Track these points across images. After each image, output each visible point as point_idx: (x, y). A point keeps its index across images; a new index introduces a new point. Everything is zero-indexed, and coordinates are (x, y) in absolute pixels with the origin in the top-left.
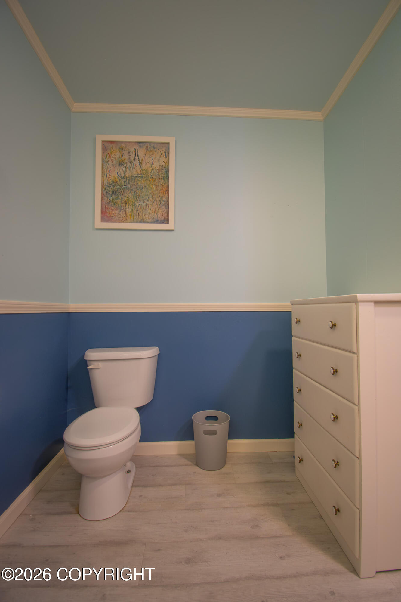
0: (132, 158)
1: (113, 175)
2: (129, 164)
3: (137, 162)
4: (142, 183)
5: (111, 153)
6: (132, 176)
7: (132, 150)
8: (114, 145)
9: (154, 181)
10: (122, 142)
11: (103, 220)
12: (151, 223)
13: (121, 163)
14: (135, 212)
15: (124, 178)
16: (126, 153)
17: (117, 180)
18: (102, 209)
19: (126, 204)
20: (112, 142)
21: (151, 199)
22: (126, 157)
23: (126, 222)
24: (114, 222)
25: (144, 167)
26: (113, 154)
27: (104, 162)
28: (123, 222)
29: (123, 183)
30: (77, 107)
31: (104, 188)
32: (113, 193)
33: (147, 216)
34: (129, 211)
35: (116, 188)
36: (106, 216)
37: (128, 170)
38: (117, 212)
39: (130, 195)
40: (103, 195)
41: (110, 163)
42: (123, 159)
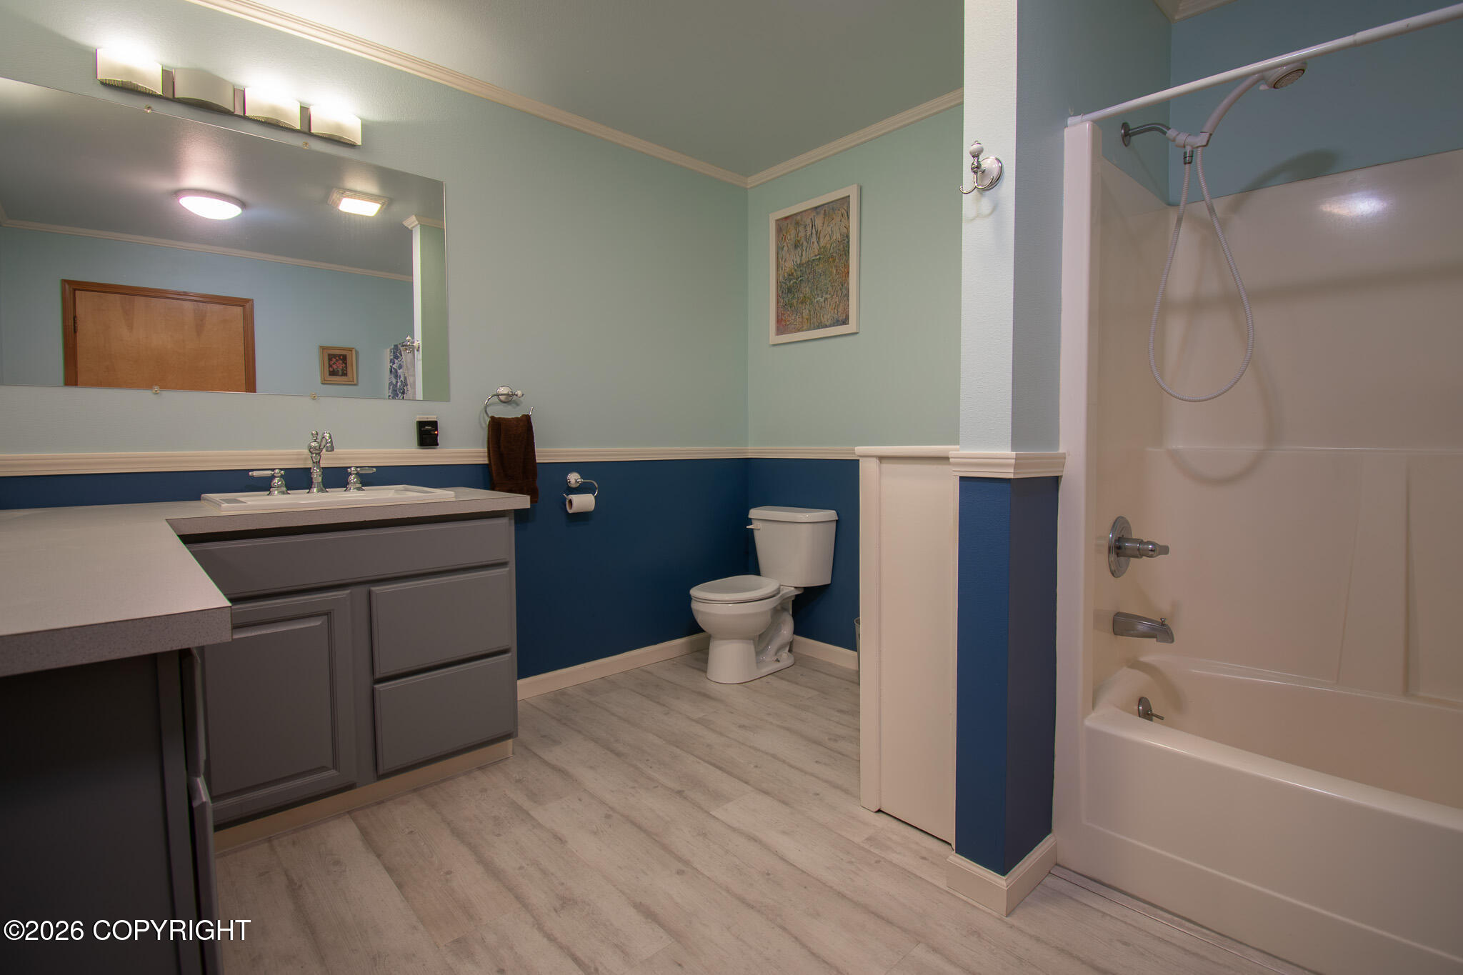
0: (809, 234)
1: (789, 265)
2: (805, 243)
3: (814, 239)
4: (819, 268)
5: (786, 233)
6: (809, 261)
7: (808, 221)
8: (788, 221)
9: (834, 261)
10: (796, 214)
11: (780, 331)
12: (830, 326)
13: (797, 245)
14: (812, 313)
15: (800, 265)
16: (801, 229)
17: (793, 271)
18: (778, 316)
19: (802, 303)
20: (786, 218)
21: (830, 289)
22: (802, 234)
23: (803, 331)
24: (791, 332)
25: (822, 243)
26: (788, 235)
27: (779, 249)
28: (799, 331)
29: (799, 273)
30: (752, 181)
31: (779, 285)
32: (789, 290)
33: (825, 316)
34: (805, 313)
35: (792, 282)
36: (782, 327)
37: (804, 253)
38: (793, 318)
39: (807, 288)
40: (778, 296)
41: (785, 248)
42: (798, 239)
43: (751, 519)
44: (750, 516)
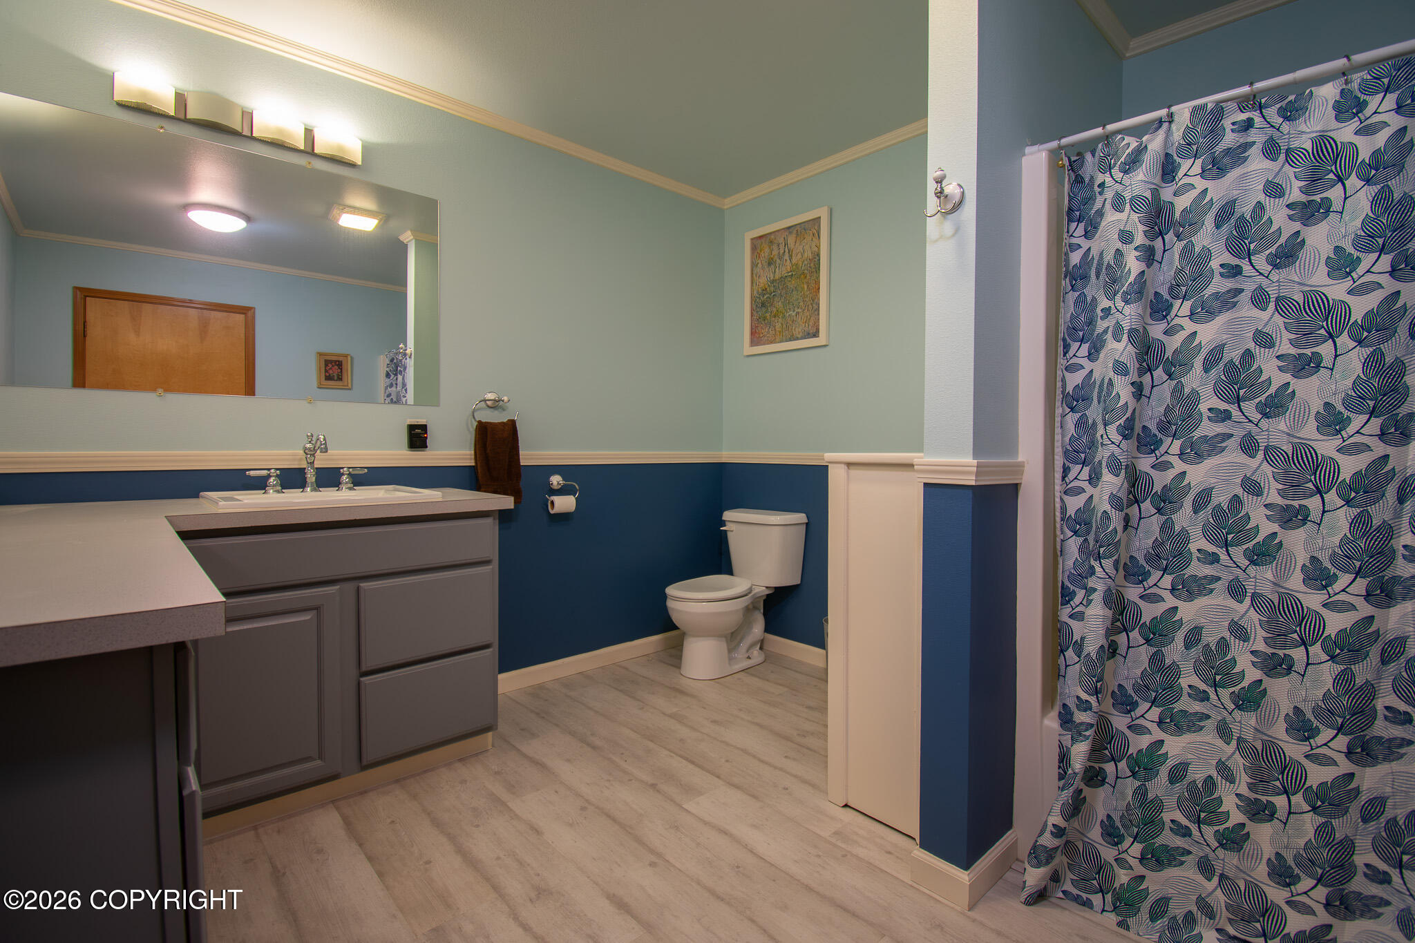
0: (782, 252)
1: (763, 281)
2: (778, 260)
3: (787, 257)
4: (792, 284)
5: (761, 251)
6: (782, 277)
7: (781, 240)
8: (763, 240)
9: (806, 277)
10: (771, 233)
11: (754, 343)
12: (802, 338)
13: (770, 263)
14: (784, 326)
15: (773, 281)
16: (775, 247)
17: (767, 287)
18: (752, 329)
19: (775, 317)
20: (761, 237)
21: (801, 304)
22: (775, 252)
23: (775, 343)
24: (764, 344)
25: (794, 261)
26: (762, 253)
27: (754, 265)
28: (771, 343)
29: (772, 289)
30: (728, 202)
31: (753, 299)
32: (763, 305)
33: (797, 329)
34: (778, 326)
35: (765, 297)
36: (756, 339)
37: (777, 270)
38: (767, 330)
39: (780, 303)
40: (752, 310)
41: (760, 265)
42: (772, 256)
43: (725, 521)
44: (723, 518)
